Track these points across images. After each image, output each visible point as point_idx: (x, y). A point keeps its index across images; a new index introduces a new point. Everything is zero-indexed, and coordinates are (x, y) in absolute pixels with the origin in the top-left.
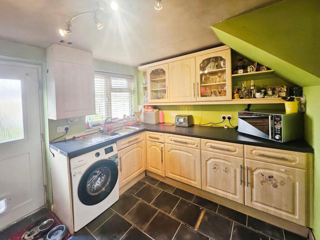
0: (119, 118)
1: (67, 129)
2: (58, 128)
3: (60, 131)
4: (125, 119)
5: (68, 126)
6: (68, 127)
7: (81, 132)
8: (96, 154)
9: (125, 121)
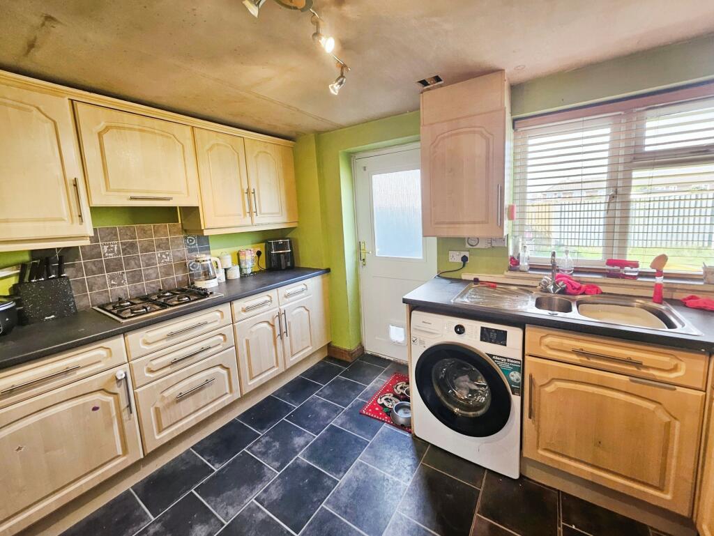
0: (641, 266)
1: (465, 259)
2: (451, 253)
3: (453, 260)
4: (660, 273)
5: (467, 254)
6: (468, 256)
7: (494, 273)
8: (456, 327)
9: (659, 280)
